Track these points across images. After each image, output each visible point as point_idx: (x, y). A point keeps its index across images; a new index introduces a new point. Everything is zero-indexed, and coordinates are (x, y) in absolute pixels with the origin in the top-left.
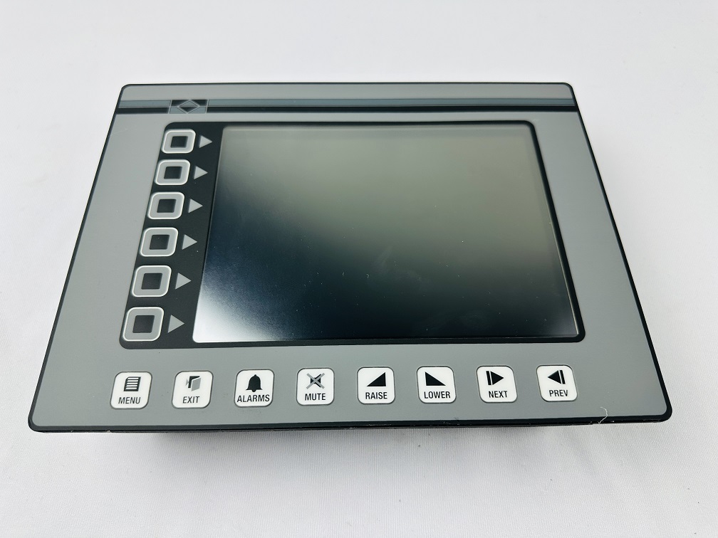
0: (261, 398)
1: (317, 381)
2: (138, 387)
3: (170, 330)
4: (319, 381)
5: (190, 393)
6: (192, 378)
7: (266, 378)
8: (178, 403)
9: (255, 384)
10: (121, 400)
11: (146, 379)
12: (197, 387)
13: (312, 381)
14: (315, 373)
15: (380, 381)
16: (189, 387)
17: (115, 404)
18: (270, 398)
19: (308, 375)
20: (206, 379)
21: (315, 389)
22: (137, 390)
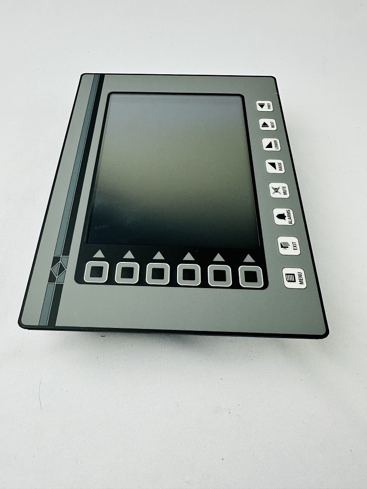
0: (289, 213)
1: (276, 190)
2: (292, 274)
3: (254, 261)
4: (276, 189)
5: (291, 247)
6: (282, 247)
7: (277, 211)
8: (298, 252)
9: (281, 217)
10: (301, 283)
11: (286, 271)
12: (287, 243)
13: (276, 192)
14: (272, 191)
15: (273, 165)
16: (288, 247)
17: (304, 286)
18: (288, 209)
19: (273, 193)
20: (281, 240)
21: (281, 190)
22: (294, 275)
